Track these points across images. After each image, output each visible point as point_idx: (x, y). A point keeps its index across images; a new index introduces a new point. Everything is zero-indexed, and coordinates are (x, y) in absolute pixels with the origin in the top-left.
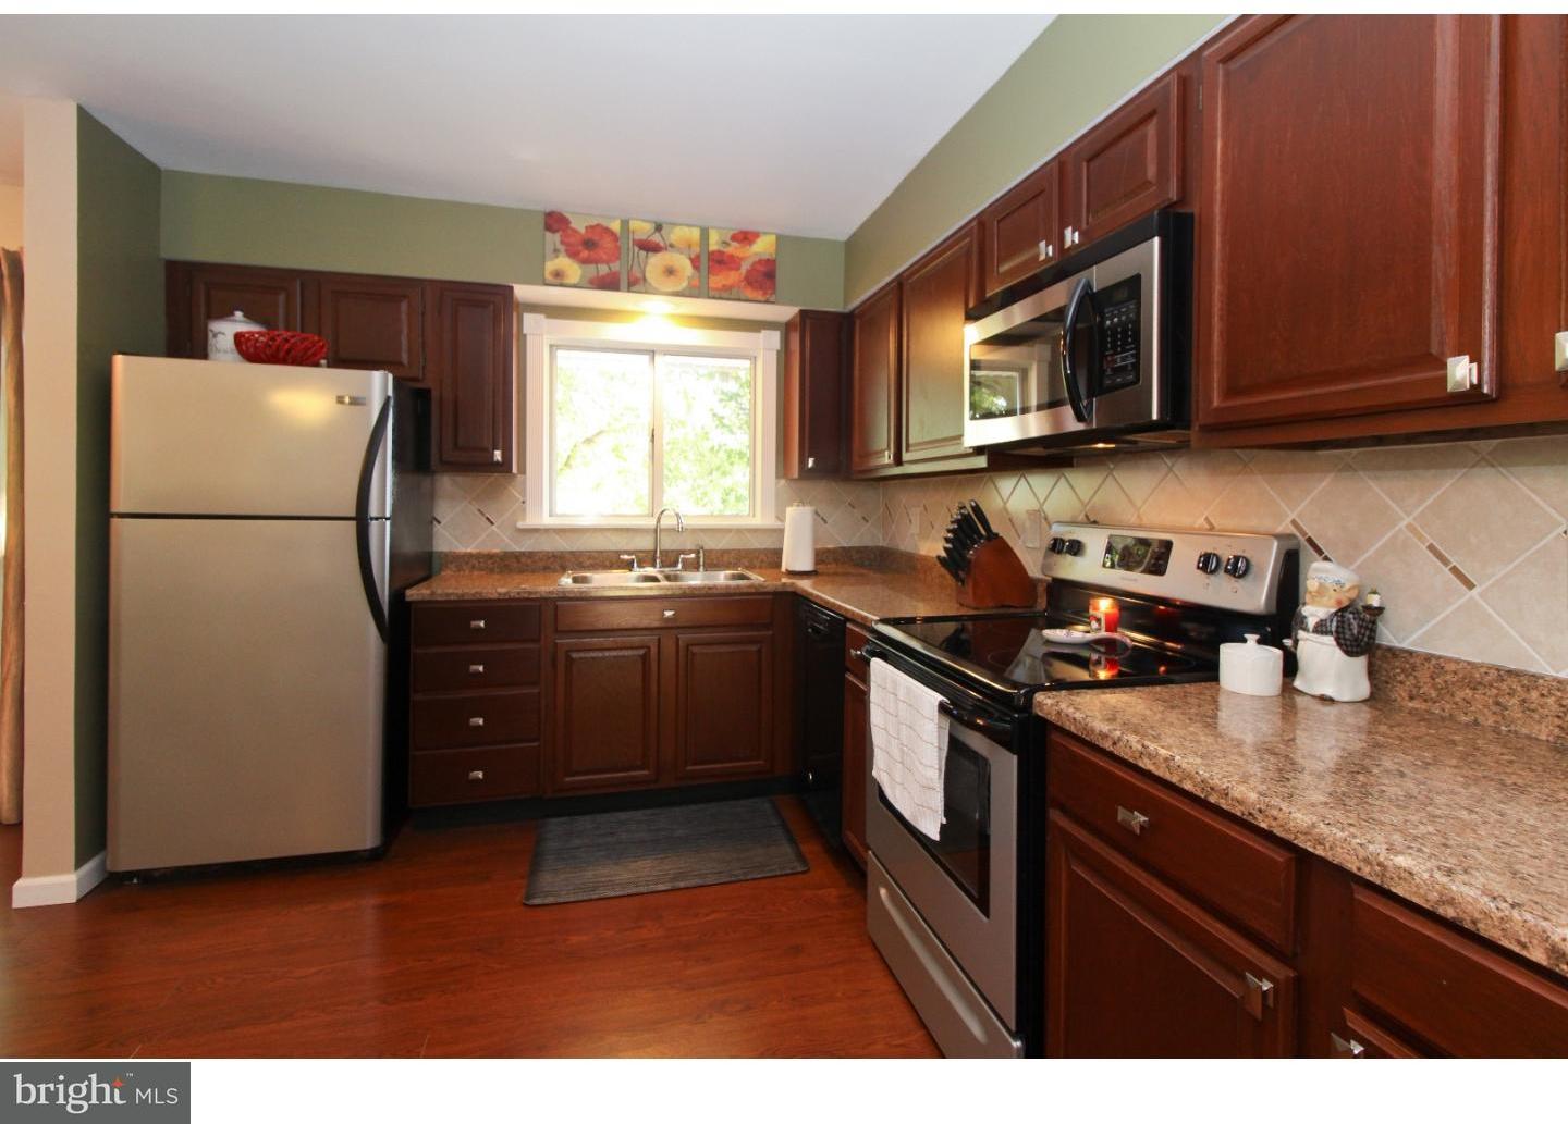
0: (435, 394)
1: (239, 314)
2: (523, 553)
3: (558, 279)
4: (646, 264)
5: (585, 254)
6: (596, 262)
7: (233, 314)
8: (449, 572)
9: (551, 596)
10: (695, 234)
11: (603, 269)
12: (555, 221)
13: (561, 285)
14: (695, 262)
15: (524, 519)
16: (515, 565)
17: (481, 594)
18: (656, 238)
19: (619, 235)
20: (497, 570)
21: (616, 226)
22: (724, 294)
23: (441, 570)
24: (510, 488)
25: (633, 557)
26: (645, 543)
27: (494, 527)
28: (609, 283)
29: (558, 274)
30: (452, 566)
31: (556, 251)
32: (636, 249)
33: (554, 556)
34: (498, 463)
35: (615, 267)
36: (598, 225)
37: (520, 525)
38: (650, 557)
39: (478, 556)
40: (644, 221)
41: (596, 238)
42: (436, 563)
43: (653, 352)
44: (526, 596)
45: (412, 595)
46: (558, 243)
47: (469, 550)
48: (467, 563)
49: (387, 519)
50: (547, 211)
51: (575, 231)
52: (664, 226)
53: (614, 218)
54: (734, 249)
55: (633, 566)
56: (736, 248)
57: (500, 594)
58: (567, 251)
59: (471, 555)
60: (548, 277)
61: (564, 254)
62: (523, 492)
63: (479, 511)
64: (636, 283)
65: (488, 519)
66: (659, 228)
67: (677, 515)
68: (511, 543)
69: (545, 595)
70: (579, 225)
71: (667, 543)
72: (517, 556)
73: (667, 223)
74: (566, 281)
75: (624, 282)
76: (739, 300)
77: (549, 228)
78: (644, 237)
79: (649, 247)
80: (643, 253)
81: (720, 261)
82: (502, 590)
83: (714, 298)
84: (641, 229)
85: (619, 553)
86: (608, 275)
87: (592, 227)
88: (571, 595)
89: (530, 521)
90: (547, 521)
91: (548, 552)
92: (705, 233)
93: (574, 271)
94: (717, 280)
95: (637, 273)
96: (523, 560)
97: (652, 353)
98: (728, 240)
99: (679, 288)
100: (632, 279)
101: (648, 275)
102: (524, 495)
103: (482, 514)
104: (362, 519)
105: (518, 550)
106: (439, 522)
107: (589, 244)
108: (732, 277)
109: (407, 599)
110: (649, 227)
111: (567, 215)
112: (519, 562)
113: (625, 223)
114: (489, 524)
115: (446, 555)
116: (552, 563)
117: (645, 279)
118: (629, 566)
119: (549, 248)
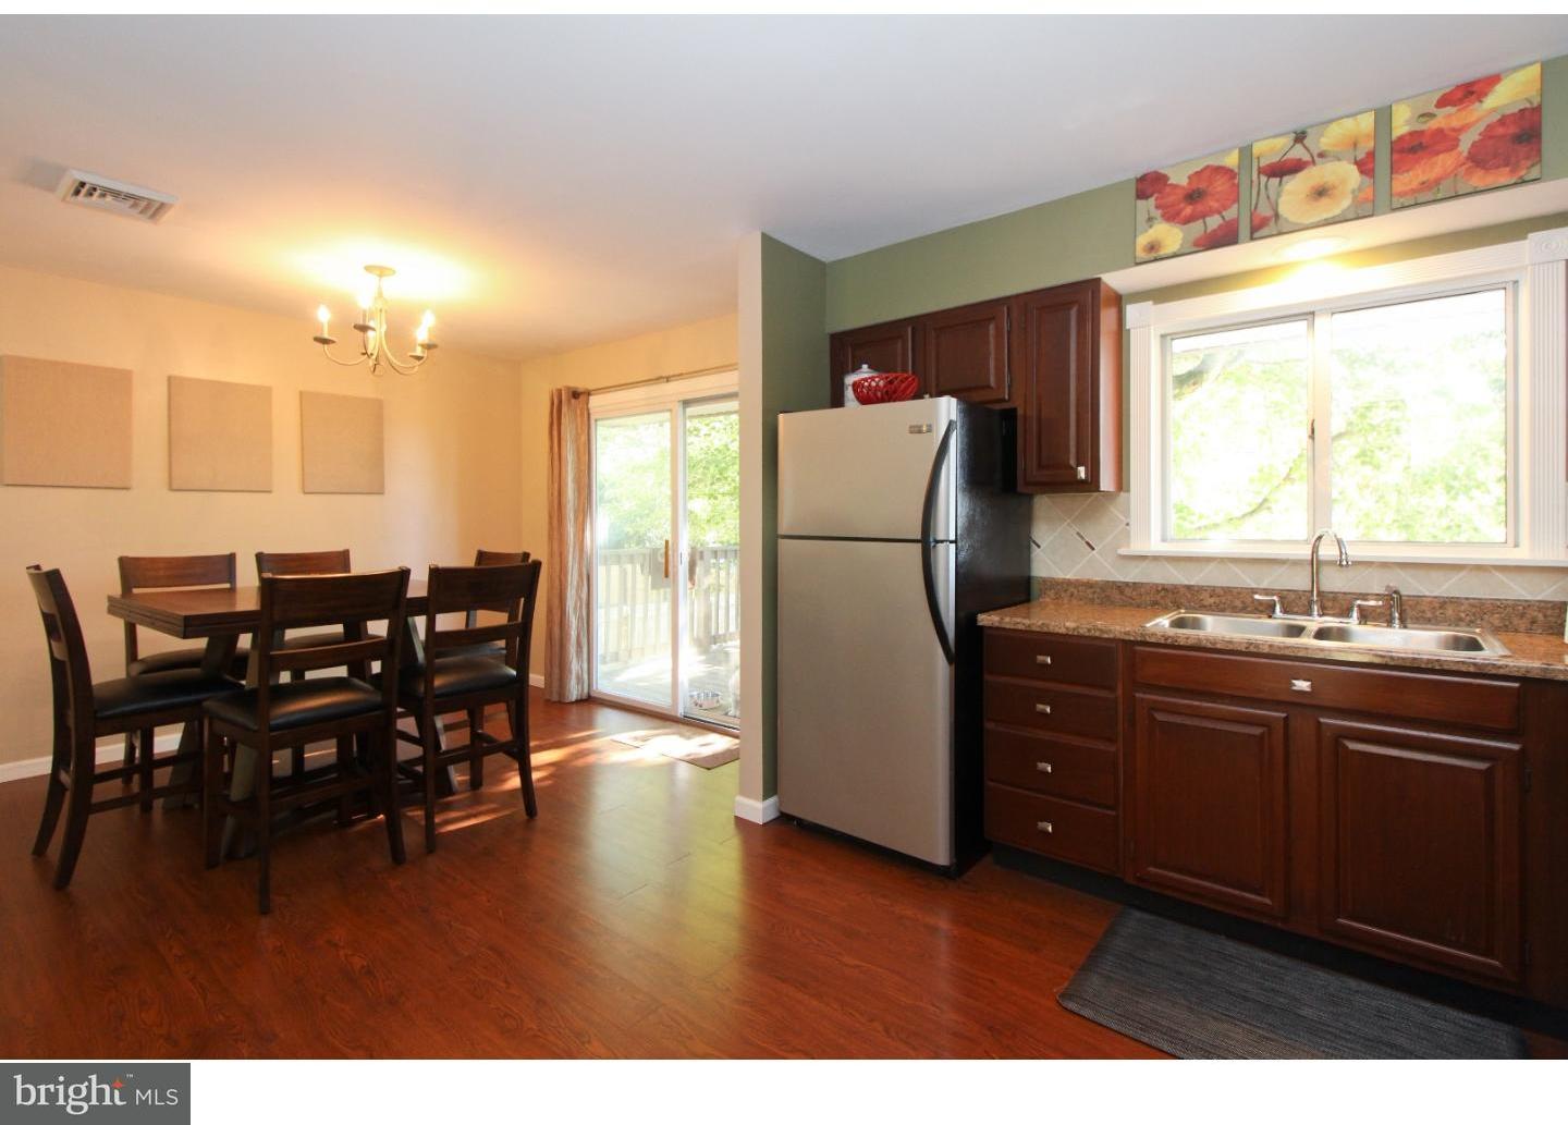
0: (1020, 412)
1: (865, 367)
2: (1127, 584)
3: (1154, 253)
4: (1279, 195)
5: (1188, 210)
6: (1203, 216)
7: (860, 368)
8: (1048, 600)
9: (1127, 638)
10: (1366, 122)
11: (1214, 222)
12: (1150, 185)
13: (1156, 260)
14: (1365, 166)
15: (1128, 545)
16: (1118, 597)
17: (1048, 626)
18: (1298, 152)
19: (1236, 170)
20: (1097, 601)
21: (1232, 160)
22: (1427, 196)
23: (1040, 596)
24: (1112, 509)
25: (1275, 598)
26: (1300, 581)
27: (1094, 552)
28: (1225, 237)
29: (1152, 247)
30: (1052, 593)
31: (1150, 220)
32: (1264, 179)
33: (1163, 589)
34: (1082, 481)
35: (1230, 214)
36: (1208, 167)
37: (1123, 551)
38: (1304, 601)
39: (1077, 584)
40: (1276, 136)
41: (1203, 186)
42: (1035, 588)
43: (1313, 313)
44: (1097, 634)
45: (983, 620)
46: (1152, 209)
47: (1068, 577)
48: (1066, 591)
49: (951, 542)
50: (1139, 176)
51: (1175, 187)
52: (1309, 130)
53: (1227, 151)
54: (1445, 118)
55: (1274, 611)
56: (1449, 116)
57: (1067, 628)
58: (1163, 216)
59: (1069, 583)
60: (1141, 254)
61: (1160, 219)
62: (1127, 513)
63: (1078, 534)
64: (1261, 226)
65: (1088, 543)
66: (1300, 137)
67: (1340, 543)
68: (1112, 571)
69: (1119, 636)
70: (1179, 178)
71: (1333, 582)
72: (1120, 587)
73: (1312, 126)
74: (1162, 253)
75: (1244, 230)
76: (1457, 196)
77: (1142, 195)
78: (1275, 159)
79: (1283, 170)
80: (1274, 181)
81: (1412, 148)
82: (1071, 625)
83: (1403, 207)
84: (1271, 148)
85: (1254, 591)
86: (1220, 227)
87: (1197, 174)
88: (1153, 640)
89: (1136, 547)
90: (1155, 546)
91: (1157, 585)
92: (1384, 116)
93: (1171, 236)
94: (1408, 180)
95: (1264, 210)
96: (1128, 592)
97: (1309, 315)
98: (1432, 109)
99: (1336, 212)
100: (1256, 222)
101: (1281, 210)
102: (1127, 515)
103: (1082, 537)
104: (927, 542)
105: (1122, 580)
106: (1039, 546)
107: (1193, 196)
108: (1444, 162)
109: (980, 624)
110: (1283, 143)
111: (1162, 171)
112: (1122, 593)
113: (1246, 152)
114: (1089, 549)
115: (1044, 580)
116: (1162, 597)
117: (1277, 216)
118: (1269, 610)
119: (1142, 217)
